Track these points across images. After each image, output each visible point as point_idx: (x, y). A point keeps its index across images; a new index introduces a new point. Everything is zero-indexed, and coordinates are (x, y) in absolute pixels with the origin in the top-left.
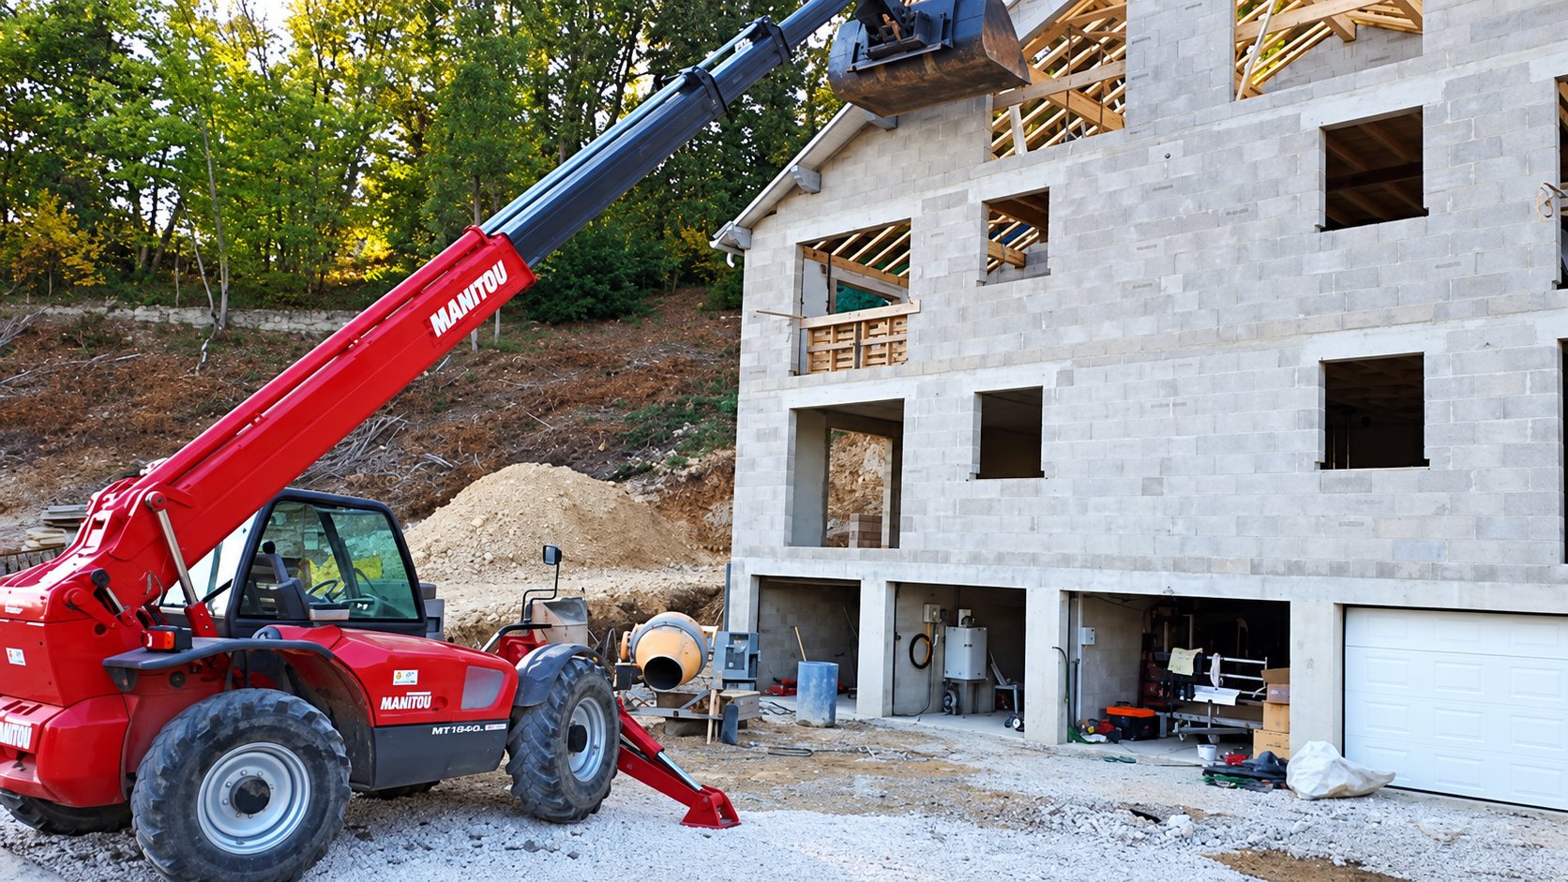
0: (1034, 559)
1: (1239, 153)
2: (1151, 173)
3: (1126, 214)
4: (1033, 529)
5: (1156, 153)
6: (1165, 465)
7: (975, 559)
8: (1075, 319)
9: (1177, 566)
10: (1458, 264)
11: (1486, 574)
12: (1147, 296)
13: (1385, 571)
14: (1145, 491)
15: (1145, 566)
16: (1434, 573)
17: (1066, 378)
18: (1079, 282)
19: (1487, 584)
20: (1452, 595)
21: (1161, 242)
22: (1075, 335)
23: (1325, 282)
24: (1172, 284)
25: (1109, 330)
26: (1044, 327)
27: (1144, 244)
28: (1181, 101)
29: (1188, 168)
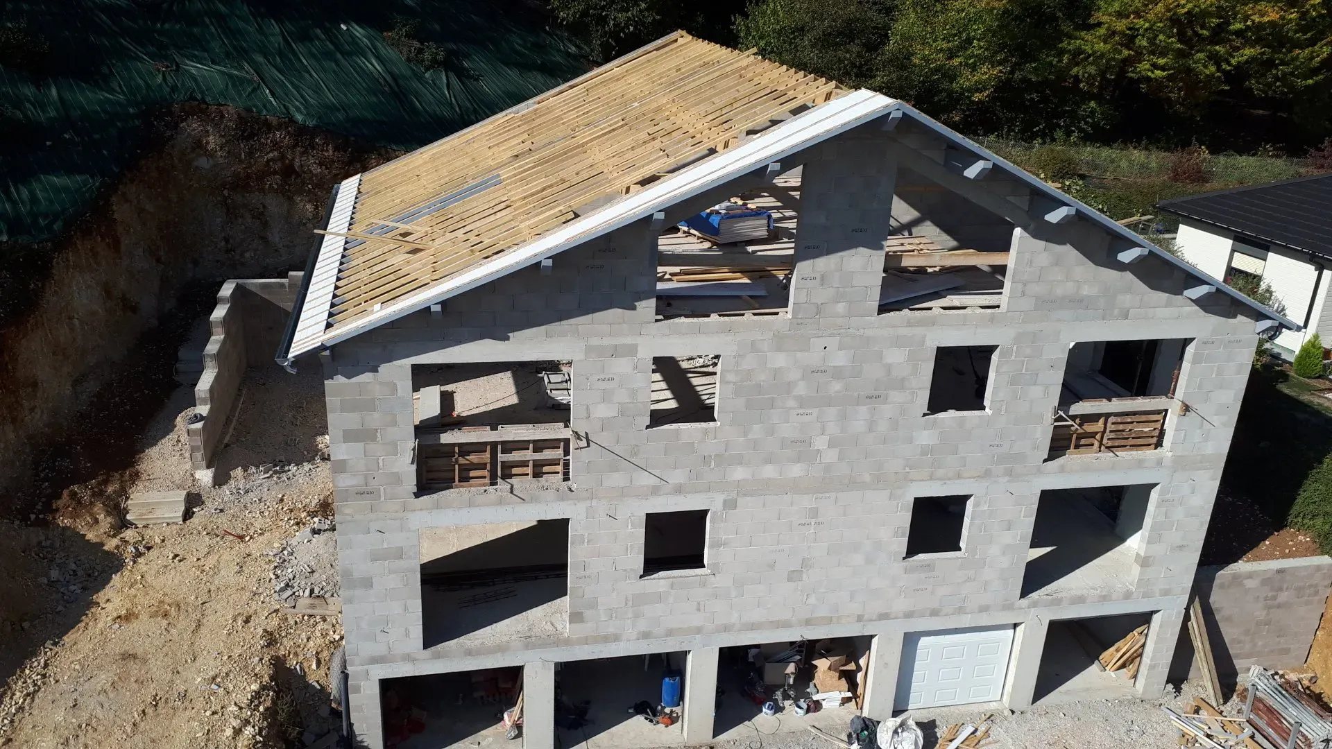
0: (699, 630)
1: (880, 356)
2: (813, 357)
3: (789, 386)
4: (699, 610)
5: (818, 343)
6: (805, 563)
7: (646, 635)
8: (740, 461)
9: (808, 623)
10: (1001, 445)
11: (984, 609)
12: (801, 448)
13: (935, 613)
14: (790, 579)
15: (786, 625)
16: (960, 611)
17: (730, 505)
18: (745, 434)
19: (984, 613)
20: (966, 621)
21: (815, 411)
22: (739, 473)
23: (925, 451)
24: (820, 443)
25: (769, 471)
26: (712, 466)
27: (801, 411)
28: (841, 308)
29: (840, 359)
